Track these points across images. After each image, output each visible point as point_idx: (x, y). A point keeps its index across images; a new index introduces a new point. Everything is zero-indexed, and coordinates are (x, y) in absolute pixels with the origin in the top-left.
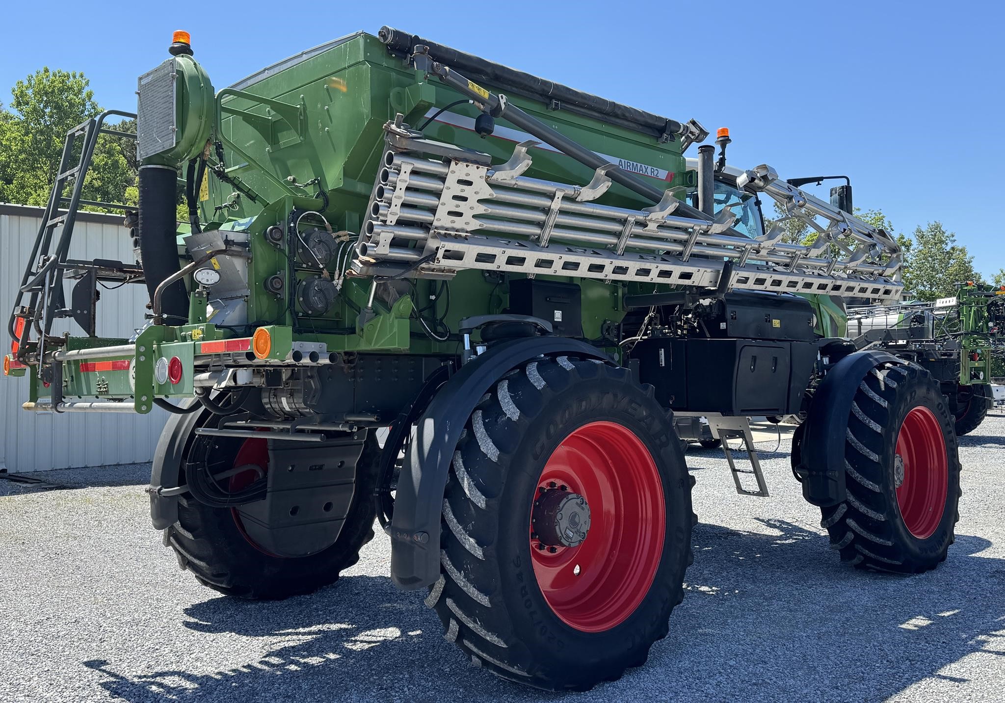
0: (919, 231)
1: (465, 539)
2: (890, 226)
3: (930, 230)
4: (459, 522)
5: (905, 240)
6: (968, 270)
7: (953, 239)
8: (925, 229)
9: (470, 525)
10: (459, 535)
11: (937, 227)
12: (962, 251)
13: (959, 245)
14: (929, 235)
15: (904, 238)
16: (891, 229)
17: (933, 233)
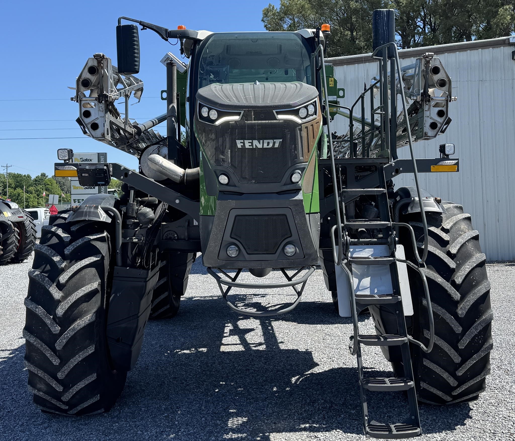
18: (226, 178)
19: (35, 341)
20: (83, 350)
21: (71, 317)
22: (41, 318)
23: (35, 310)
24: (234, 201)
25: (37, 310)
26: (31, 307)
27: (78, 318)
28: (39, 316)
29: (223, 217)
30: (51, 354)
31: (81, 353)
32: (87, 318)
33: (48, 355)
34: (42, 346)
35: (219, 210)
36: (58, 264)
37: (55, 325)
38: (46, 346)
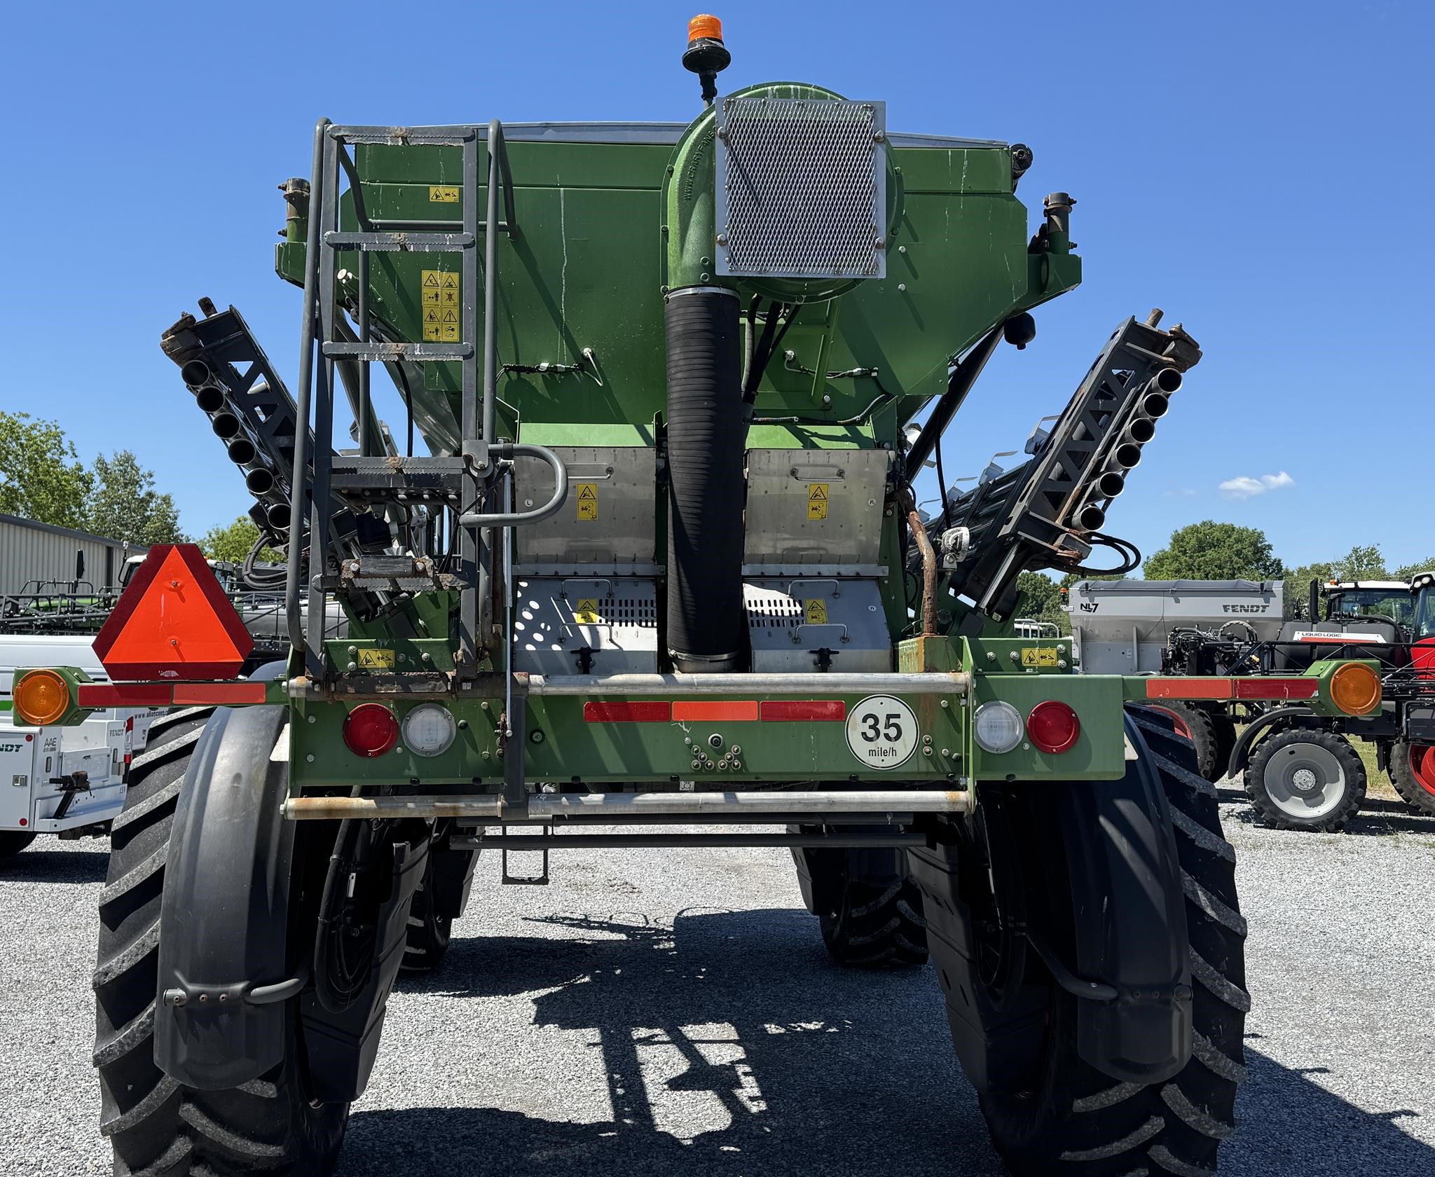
0: (101, 461)
1: (1223, 985)
2: (73, 450)
3: (117, 462)
4: (1207, 960)
5: (83, 473)
6: (171, 529)
7: (151, 480)
8: (109, 459)
9: (1224, 962)
10: (1210, 982)
11: (128, 460)
12: (166, 500)
13: (159, 490)
14: (115, 469)
15: (81, 470)
16: (74, 454)
17: (121, 468)
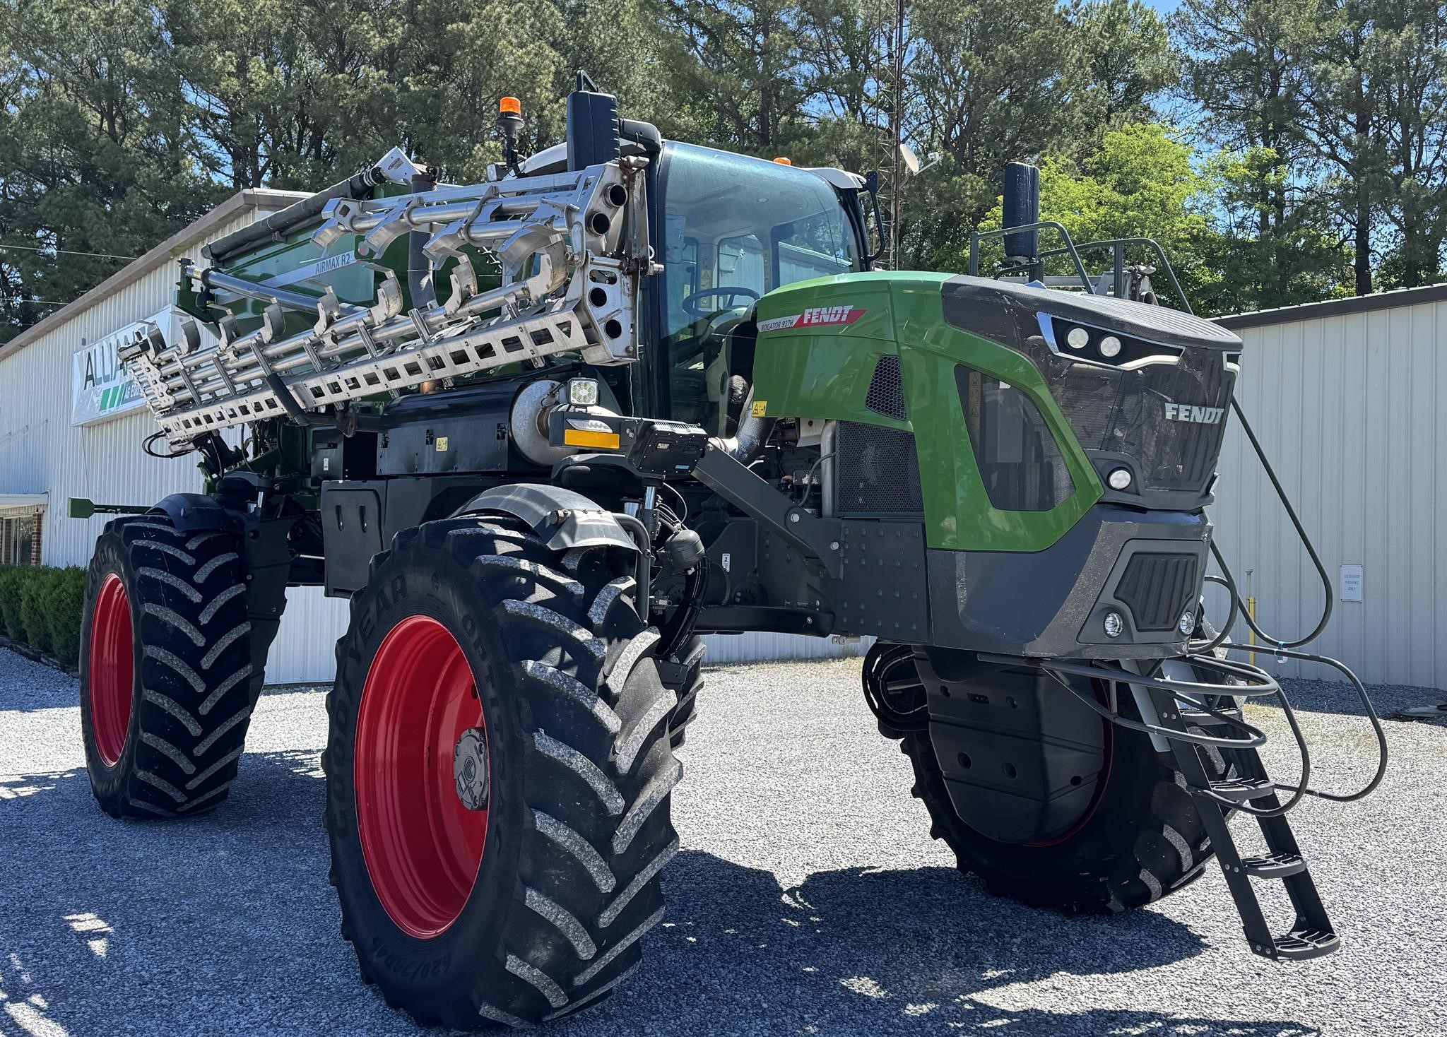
18: (1128, 476)
19: (569, 837)
20: (660, 851)
21: (639, 774)
22: (584, 781)
23: (569, 762)
24: (1137, 525)
25: (574, 761)
26: (559, 755)
27: (652, 775)
28: (579, 775)
29: (1108, 554)
30: (601, 866)
31: (656, 860)
32: (671, 774)
33: (593, 870)
34: (582, 849)
35: (1103, 540)
36: (592, 648)
37: (616, 795)
38: (591, 849)
